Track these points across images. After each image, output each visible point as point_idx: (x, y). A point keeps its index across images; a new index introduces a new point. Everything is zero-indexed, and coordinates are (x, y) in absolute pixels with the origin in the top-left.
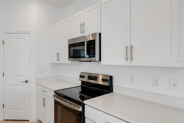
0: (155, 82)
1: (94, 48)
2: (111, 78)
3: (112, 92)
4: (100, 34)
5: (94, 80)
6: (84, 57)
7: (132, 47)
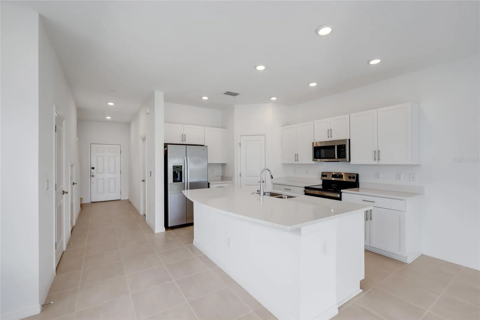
0: (398, 176)
1: (345, 151)
2: (357, 175)
3: (359, 187)
4: (349, 140)
5: (340, 178)
6: (334, 158)
7: (379, 151)
